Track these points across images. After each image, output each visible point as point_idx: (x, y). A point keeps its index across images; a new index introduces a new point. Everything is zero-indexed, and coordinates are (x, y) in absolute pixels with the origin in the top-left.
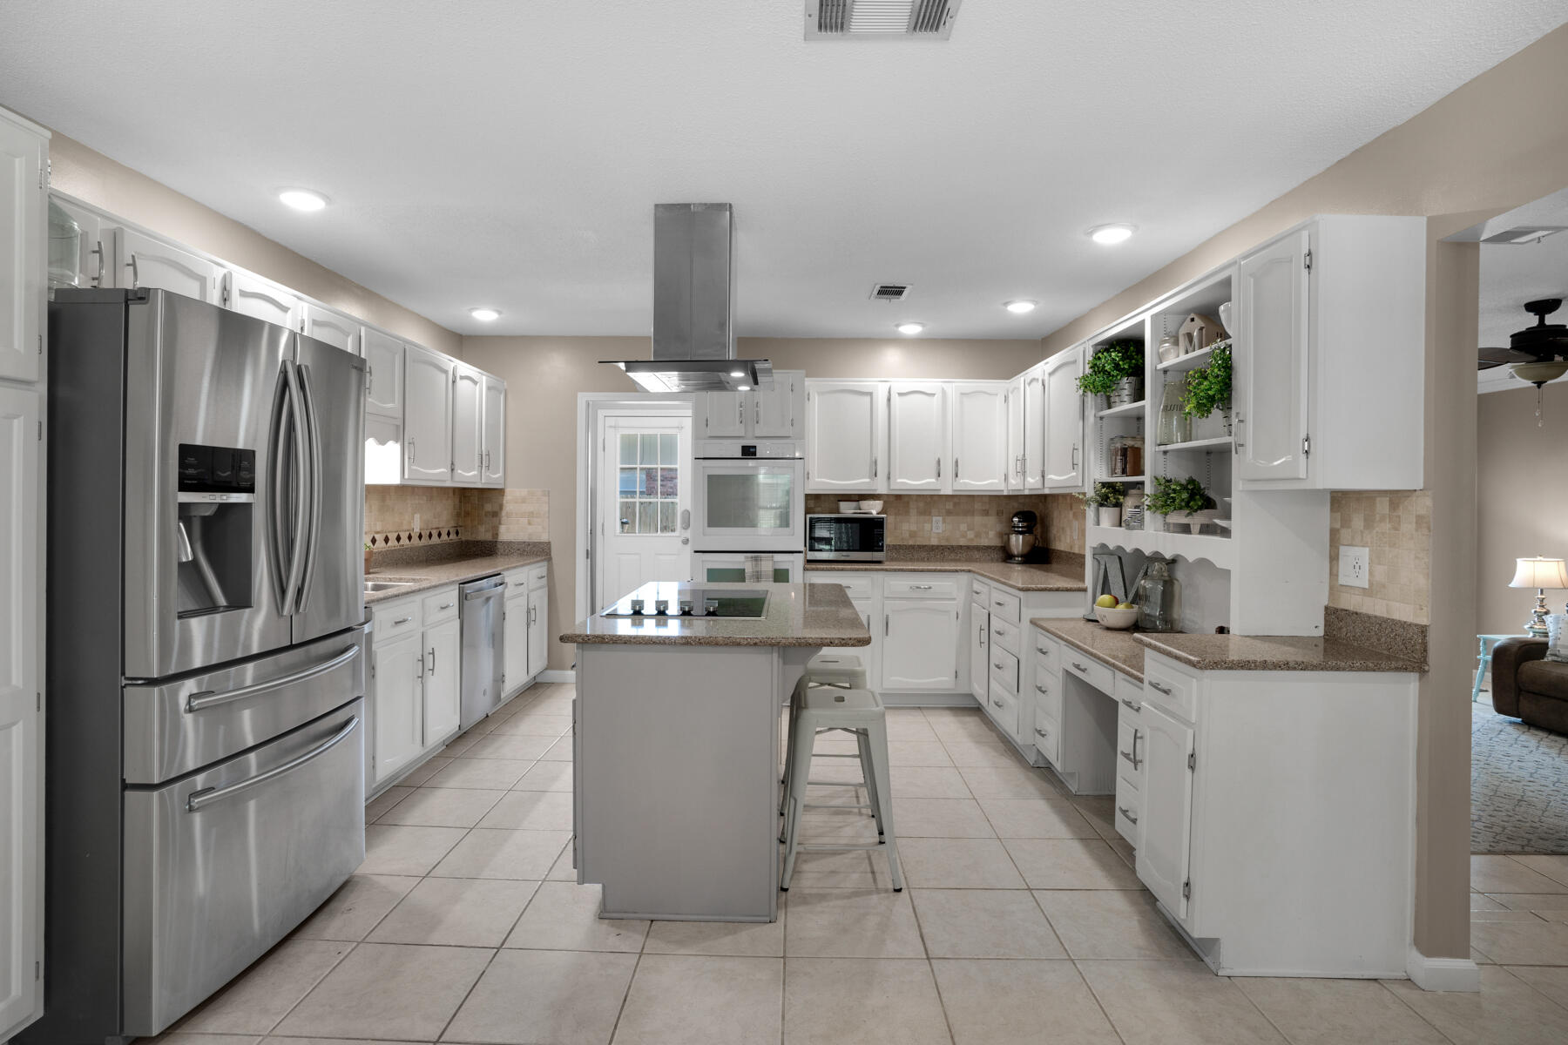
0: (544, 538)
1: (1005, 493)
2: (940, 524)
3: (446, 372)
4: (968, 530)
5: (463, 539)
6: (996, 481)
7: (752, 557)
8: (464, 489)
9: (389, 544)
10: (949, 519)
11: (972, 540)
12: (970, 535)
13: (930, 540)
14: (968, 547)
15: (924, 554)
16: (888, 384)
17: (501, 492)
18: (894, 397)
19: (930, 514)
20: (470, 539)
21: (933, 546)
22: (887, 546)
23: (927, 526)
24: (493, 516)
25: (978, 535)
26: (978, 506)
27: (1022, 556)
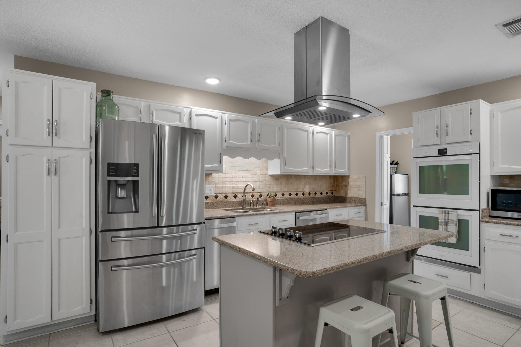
0: (363, 196)
3: (307, 131)
5: (336, 195)
7: (443, 211)
8: (336, 176)
9: (291, 196)
17: (348, 177)
20: (338, 195)
24: (346, 187)
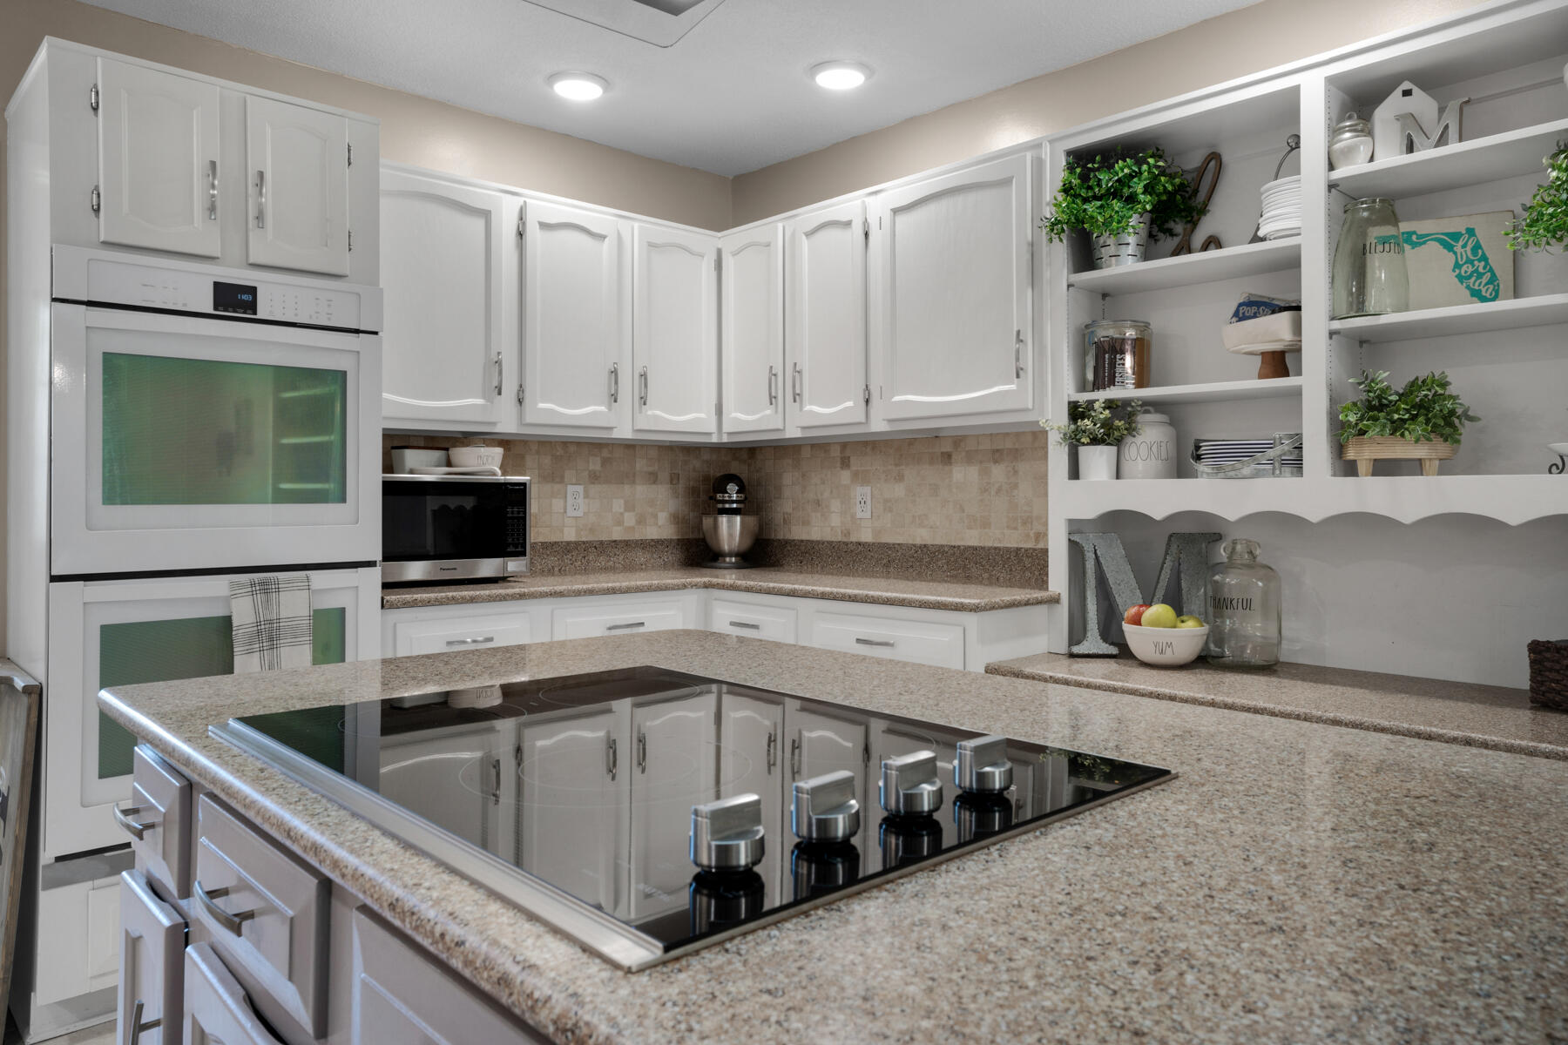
1: (714, 439)
2: (581, 500)
4: (626, 510)
6: (703, 415)
7: (252, 585)
10: (595, 489)
11: (633, 528)
12: (630, 519)
13: (562, 532)
14: (627, 544)
15: (552, 560)
16: (520, 201)
18: (532, 230)
19: (562, 480)
21: (568, 543)
22: (534, 546)
23: (557, 504)
25: (641, 521)
26: (641, 465)
27: (737, 555)
